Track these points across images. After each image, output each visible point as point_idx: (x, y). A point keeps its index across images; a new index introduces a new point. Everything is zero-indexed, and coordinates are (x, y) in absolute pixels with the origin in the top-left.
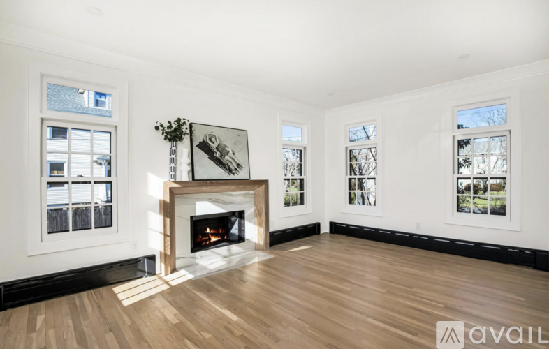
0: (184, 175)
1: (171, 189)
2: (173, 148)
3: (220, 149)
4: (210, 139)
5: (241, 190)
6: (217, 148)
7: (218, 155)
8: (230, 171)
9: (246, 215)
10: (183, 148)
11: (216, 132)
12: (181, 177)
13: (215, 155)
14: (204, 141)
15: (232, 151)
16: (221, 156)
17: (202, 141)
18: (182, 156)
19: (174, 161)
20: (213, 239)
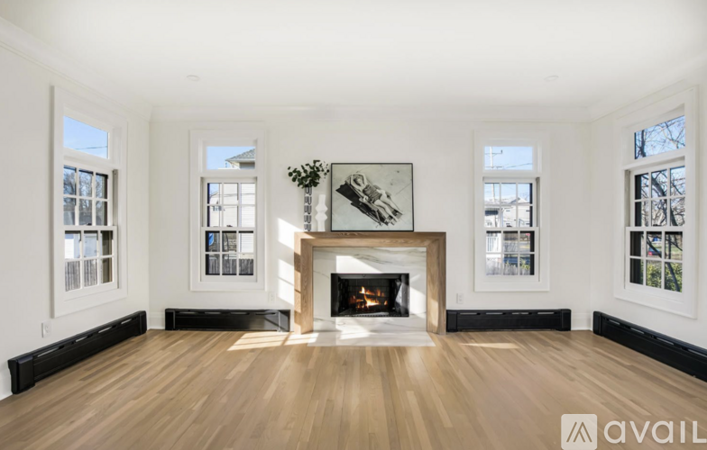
0: (320, 224)
1: (303, 240)
2: (307, 195)
3: (368, 192)
4: (355, 181)
5: (402, 245)
6: (364, 191)
7: (365, 199)
8: (382, 219)
9: (412, 280)
10: (320, 194)
11: (363, 170)
12: (317, 228)
13: (360, 200)
14: (346, 184)
15: (386, 193)
16: (370, 200)
17: (343, 183)
18: (317, 203)
19: (308, 209)
20: (370, 303)
